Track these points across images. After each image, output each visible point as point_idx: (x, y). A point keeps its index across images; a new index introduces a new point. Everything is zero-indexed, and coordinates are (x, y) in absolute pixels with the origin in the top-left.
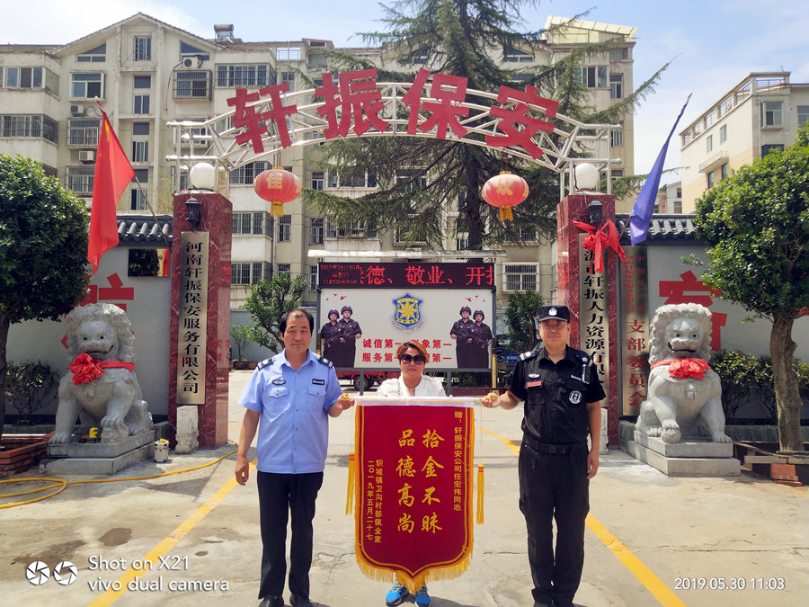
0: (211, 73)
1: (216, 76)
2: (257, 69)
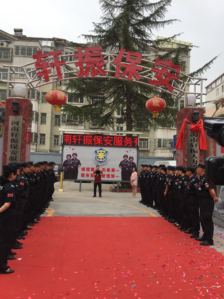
0: (12, 49)
1: (14, 51)
2: (33, 49)
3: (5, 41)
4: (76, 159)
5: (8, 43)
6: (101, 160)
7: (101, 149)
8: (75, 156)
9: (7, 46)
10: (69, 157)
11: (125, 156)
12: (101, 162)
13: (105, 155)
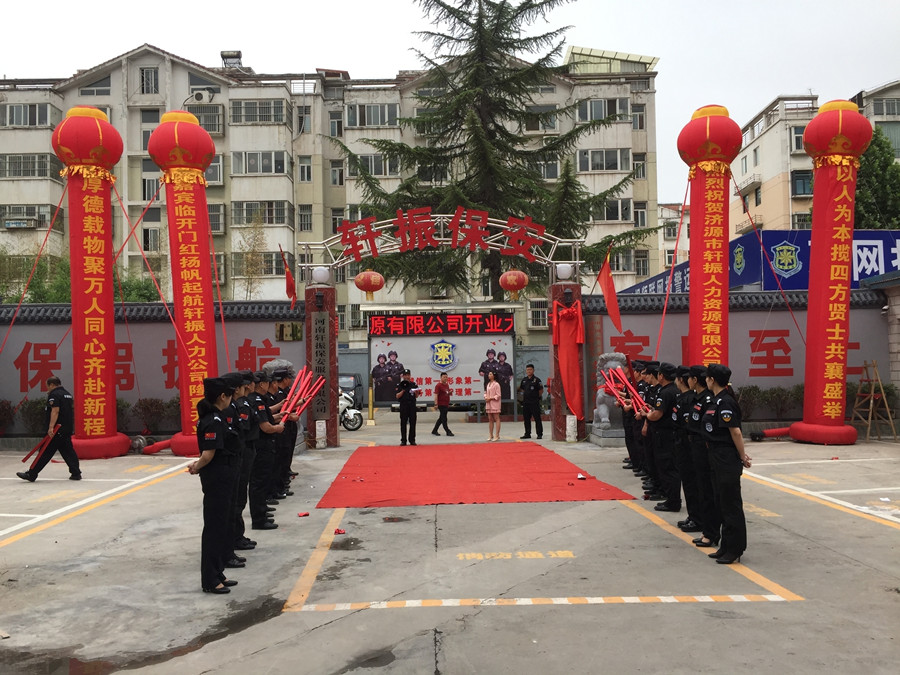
3: (204, 89)
4: (397, 363)
5: (214, 91)
6: (444, 363)
7: (443, 342)
8: (393, 357)
9: (211, 100)
10: (382, 360)
11: (490, 352)
12: (443, 366)
13: (450, 353)
